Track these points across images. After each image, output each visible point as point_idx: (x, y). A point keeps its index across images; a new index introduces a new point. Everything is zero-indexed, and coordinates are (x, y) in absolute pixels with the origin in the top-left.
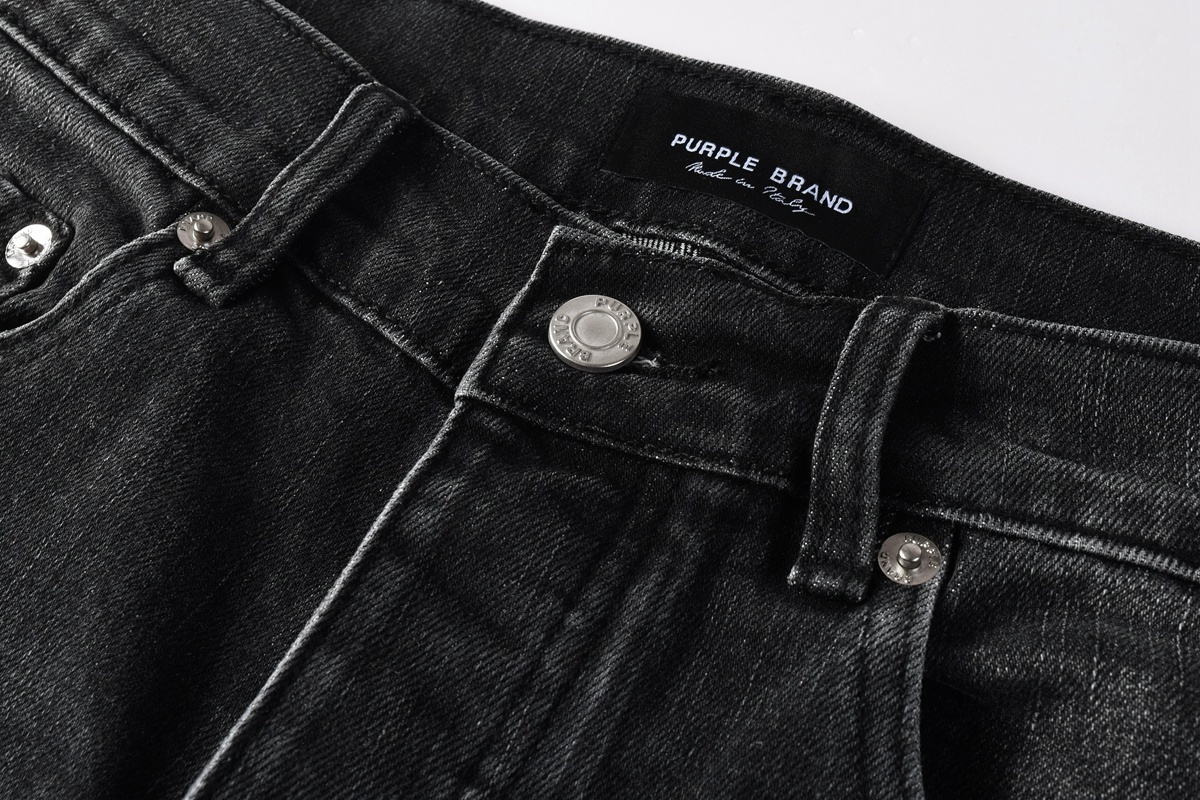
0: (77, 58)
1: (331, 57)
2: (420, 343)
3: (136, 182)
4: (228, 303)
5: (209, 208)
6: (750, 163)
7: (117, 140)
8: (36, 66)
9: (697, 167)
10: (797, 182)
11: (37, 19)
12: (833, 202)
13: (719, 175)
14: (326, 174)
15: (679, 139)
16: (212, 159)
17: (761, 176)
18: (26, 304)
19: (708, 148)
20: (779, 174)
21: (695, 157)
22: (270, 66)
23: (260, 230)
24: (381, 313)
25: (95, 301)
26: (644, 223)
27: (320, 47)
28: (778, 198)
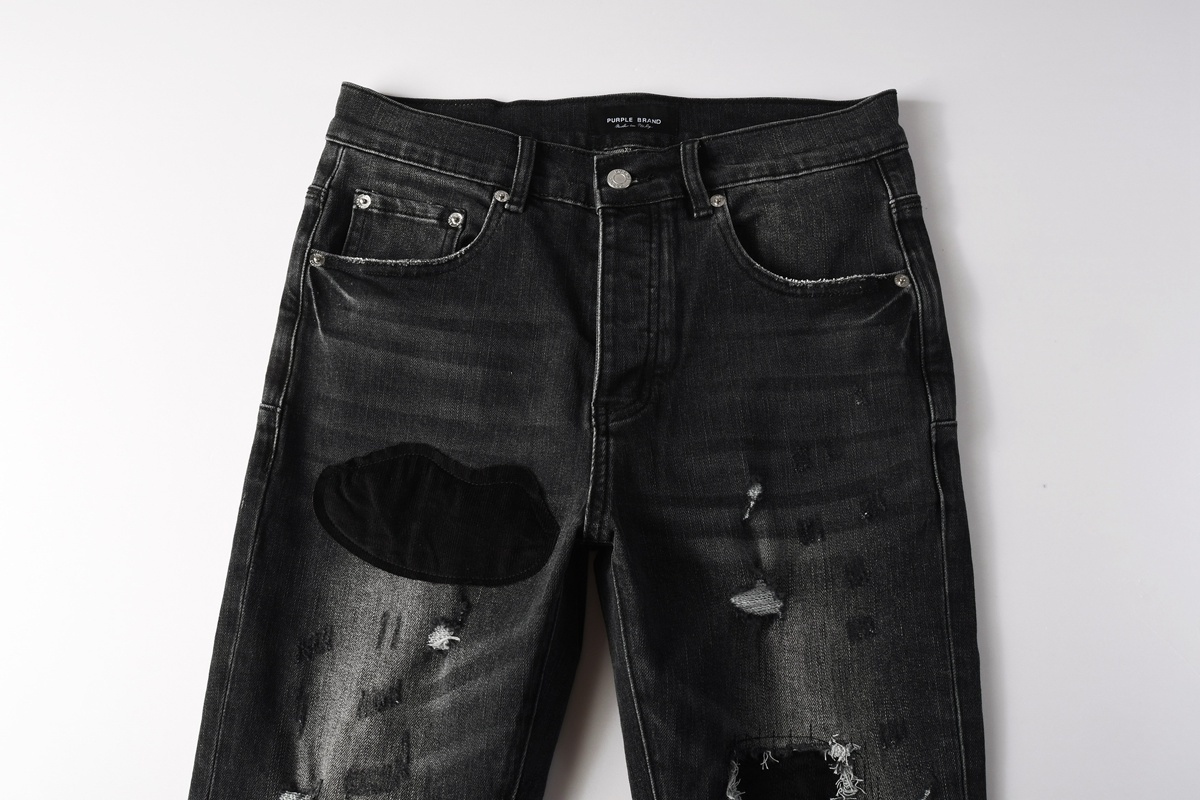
0: (436, 163)
1: (504, 134)
2: (576, 200)
3: (474, 191)
4: (524, 210)
5: (499, 189)
6: (630, 119)
7: (462, 181)
8: (425, 170)
9: (618, 126)
10: (644, 120)
11: (417, 157)
12: (655, 122)
13: (624, 126)
14: (528, 167)
15: (609, 120)
16: (492, 176)
17: (635, 120)
19: (618, 120)
20: (639, 120)
21: (616, 123)
22: (490, 143)
23: (519, 189)
24: (561, 197)
25: (493, 224)
26: (612, 146)
27: (500, 132)
28: (642, 126)
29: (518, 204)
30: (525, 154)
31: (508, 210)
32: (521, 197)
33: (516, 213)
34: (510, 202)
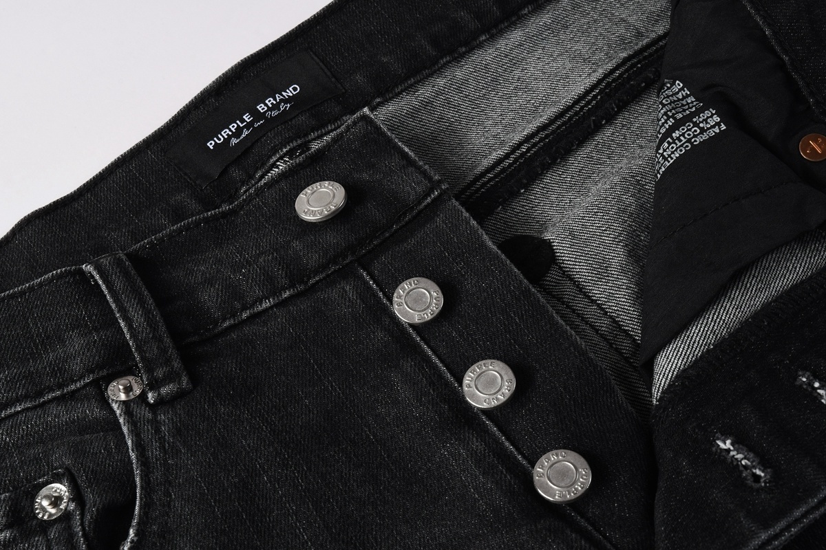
1: (51, 281)
3: (60, 415)
5: (110, 379)
6: (247, 118)
7: (22, 417)
9: (234, 141)
10: (270, 102)
12: (290, 92)
13: (246, 133)
14: (142, 302)
15: (211, 145)
16: (76, 366)
17: (257, 115)
18: (97, 510)
19: (225, 133)
20: (261, 108)
21: (227, 141)
22: (33, 315)
23: (153, 351)
24: (244, 308)
26: (251, 177)
27: (41, 285)
28: (274, 113)
29: (170, 377)
30: (119, 284)
31: (160, 402)
32: (168, 361)
33: (180, 396)
34: (153, 385)
